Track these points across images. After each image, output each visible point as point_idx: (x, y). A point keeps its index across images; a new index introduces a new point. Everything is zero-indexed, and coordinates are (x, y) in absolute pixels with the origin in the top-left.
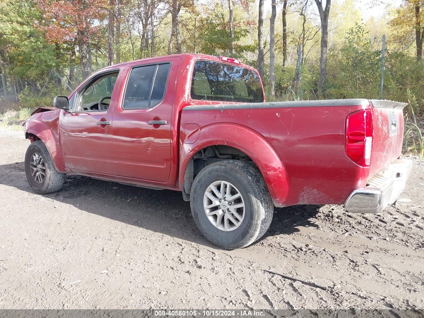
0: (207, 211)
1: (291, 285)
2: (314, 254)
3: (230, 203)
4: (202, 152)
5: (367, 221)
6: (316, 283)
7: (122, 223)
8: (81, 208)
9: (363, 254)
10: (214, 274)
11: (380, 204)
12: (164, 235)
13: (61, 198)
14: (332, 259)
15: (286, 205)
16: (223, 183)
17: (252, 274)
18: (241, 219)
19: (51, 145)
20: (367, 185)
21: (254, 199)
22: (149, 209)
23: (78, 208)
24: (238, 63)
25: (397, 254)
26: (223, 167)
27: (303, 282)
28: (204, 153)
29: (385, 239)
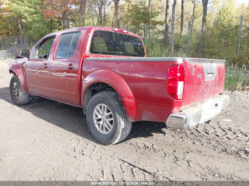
0: (95, 121)
1: (132, 170)
2: (155, 151)
3: (107, 117)
4: (96, 85)
5: (198, 132)
6: (147, 170)
7: (53, 125)
8: (35, 115)
9: (185, 153)
10: (90, 159)
11: (186, 123)
12: (72, 133)
13: (27, 108)
14: (164, 155)
15: (135, 120)
16: (103, 105)
17: (112, 161)
18: (112, 128)
19: (21, 78)
20: (181, 111)
21: (118, 116)
22: (72, 117)
23: (33, 115)
24: (127, 32)
25: (206, 155)
26: (103, 96)
27: (140, 169)
28: (97, 86)
29: (203, 145)
